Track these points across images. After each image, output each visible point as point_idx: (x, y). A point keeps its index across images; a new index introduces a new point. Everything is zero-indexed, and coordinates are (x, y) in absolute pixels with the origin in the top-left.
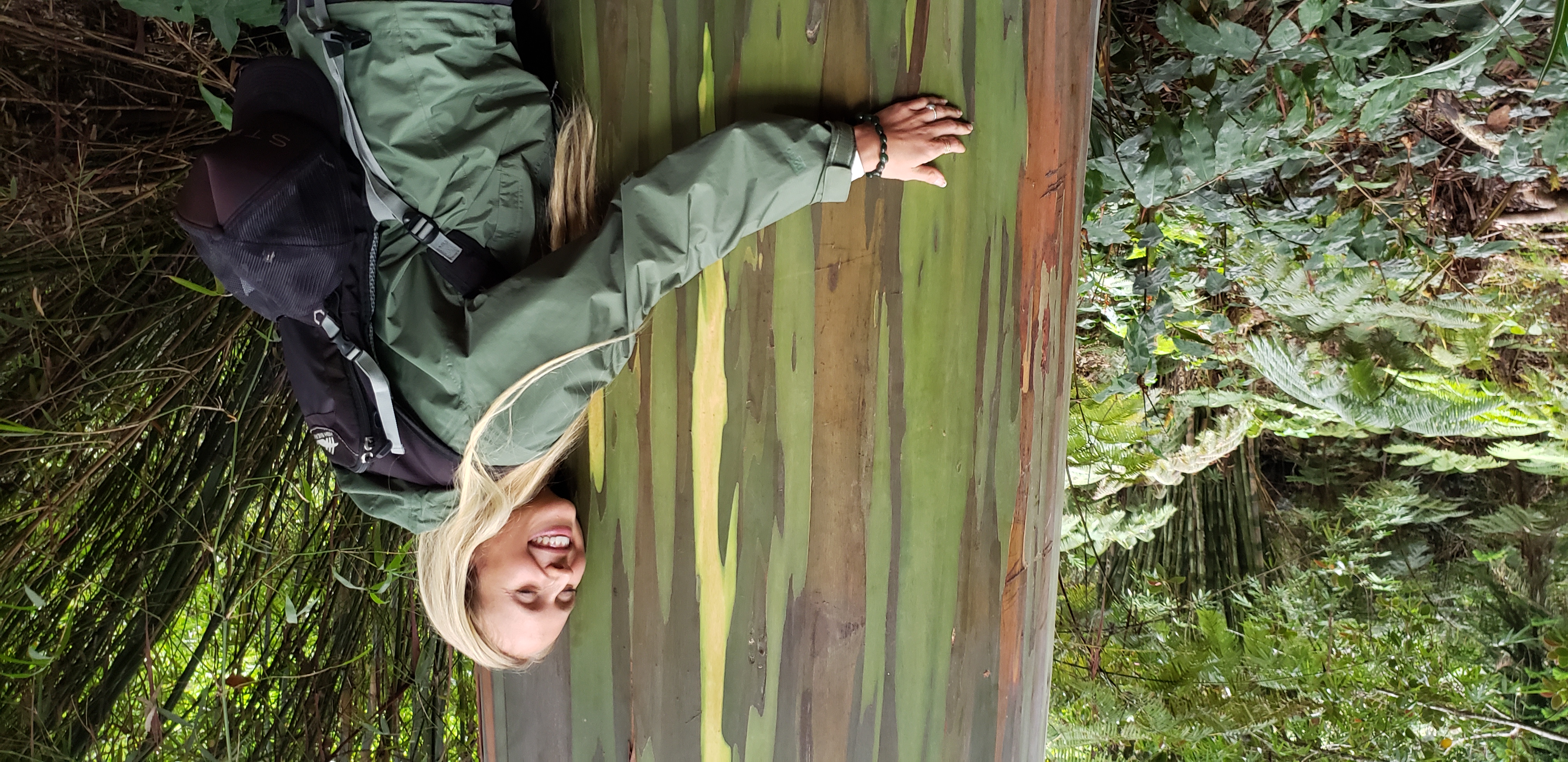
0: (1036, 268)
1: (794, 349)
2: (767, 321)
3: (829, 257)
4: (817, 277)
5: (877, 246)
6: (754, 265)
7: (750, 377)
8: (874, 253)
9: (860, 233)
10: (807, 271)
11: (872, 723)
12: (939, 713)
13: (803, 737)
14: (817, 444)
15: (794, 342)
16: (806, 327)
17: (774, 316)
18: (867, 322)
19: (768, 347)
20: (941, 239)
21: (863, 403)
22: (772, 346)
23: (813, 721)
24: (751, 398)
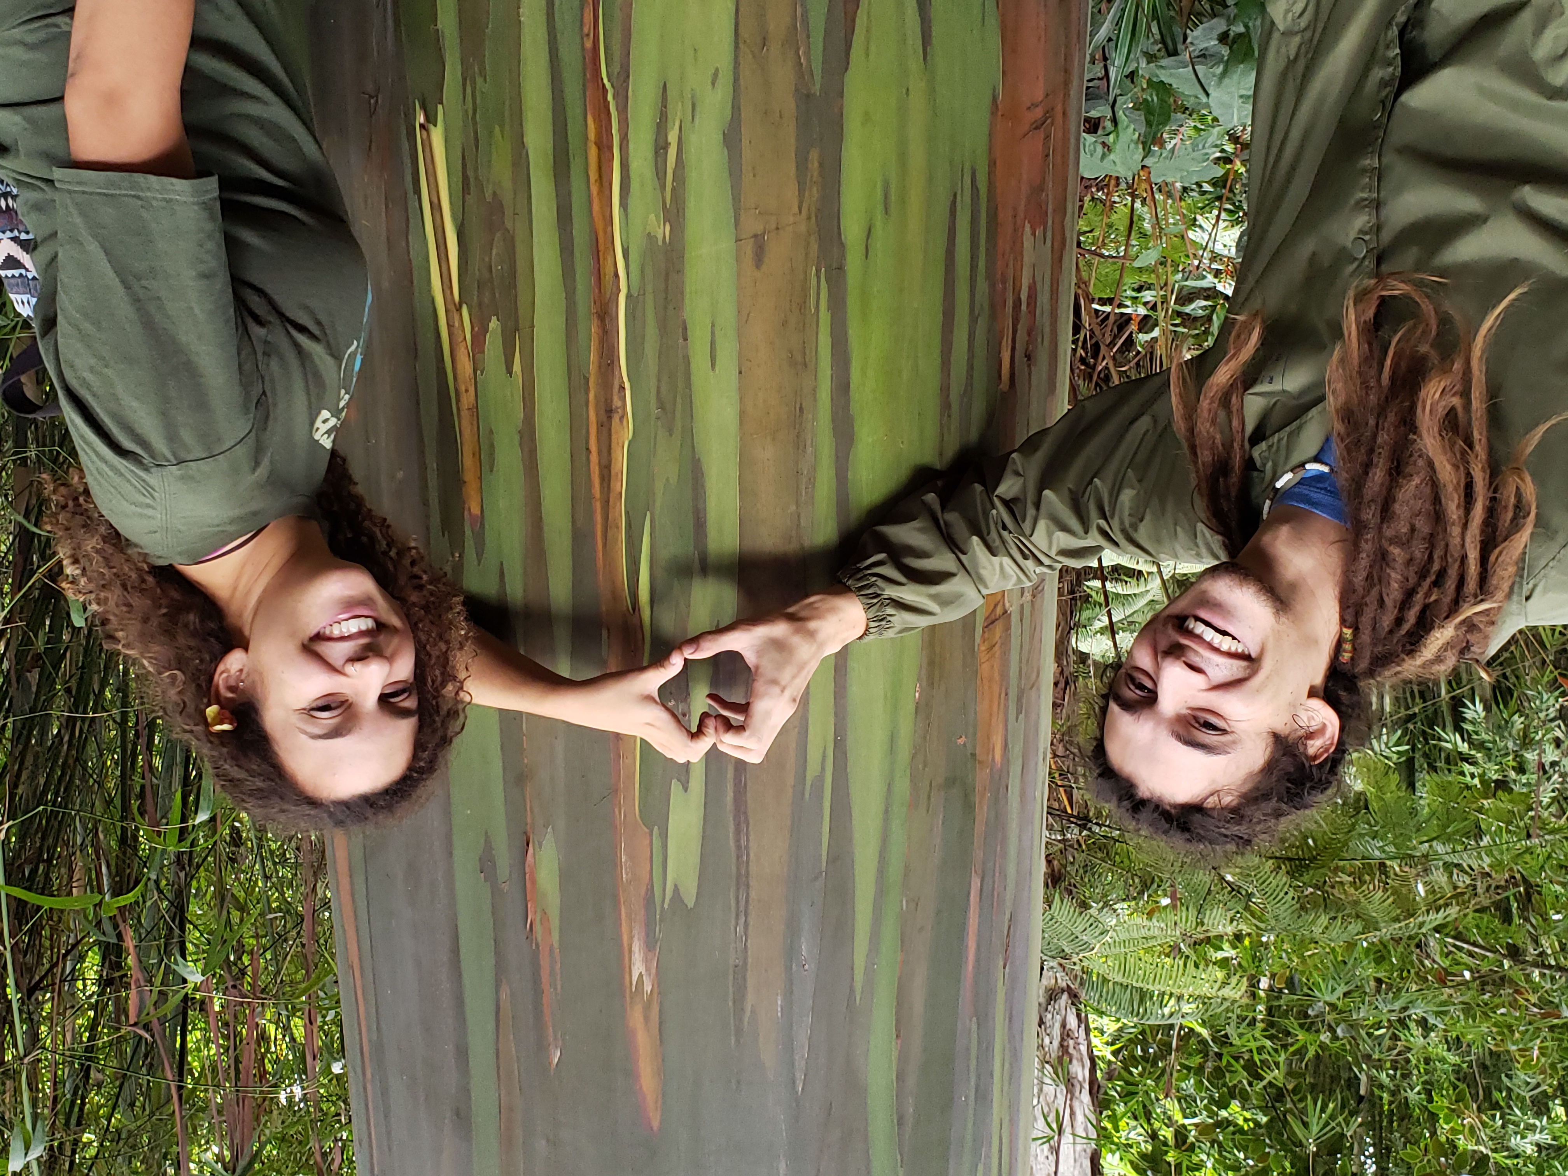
0: (1017, 231)
1: (713, 343)
2: (679, 308)
3: (752, 225)
4: (738, 251)
5: (813, 209)
6: (660, 237)
7: (659, 381)
8: (809, 218)
9: (791, 192)
10: (727, 244)
11: (821, 798)
12: (902, 786)
13: (736, 817)
14: (745, 461)
15: (713, 333)
16: (728, 315)
17: (687, 301)
18: (803, 306)
19: (681, 341)
20: (893, 198)
21: (801, 409)
22: (686, 339)
23: (749, 795)
24: (661, 406)
